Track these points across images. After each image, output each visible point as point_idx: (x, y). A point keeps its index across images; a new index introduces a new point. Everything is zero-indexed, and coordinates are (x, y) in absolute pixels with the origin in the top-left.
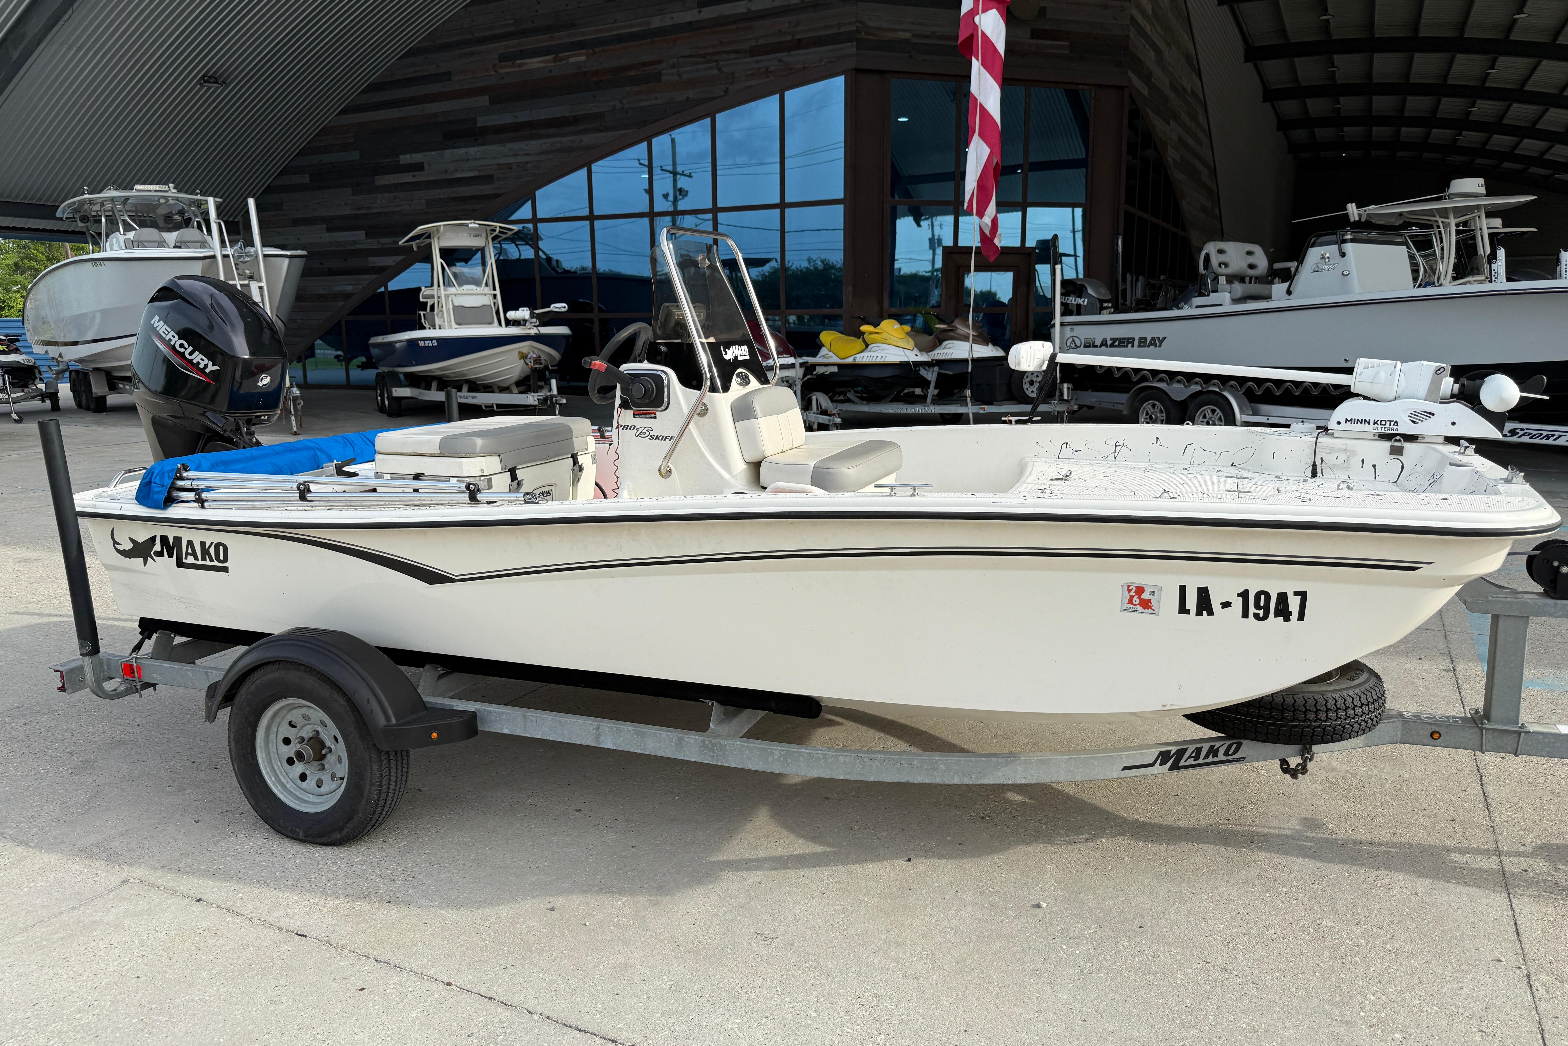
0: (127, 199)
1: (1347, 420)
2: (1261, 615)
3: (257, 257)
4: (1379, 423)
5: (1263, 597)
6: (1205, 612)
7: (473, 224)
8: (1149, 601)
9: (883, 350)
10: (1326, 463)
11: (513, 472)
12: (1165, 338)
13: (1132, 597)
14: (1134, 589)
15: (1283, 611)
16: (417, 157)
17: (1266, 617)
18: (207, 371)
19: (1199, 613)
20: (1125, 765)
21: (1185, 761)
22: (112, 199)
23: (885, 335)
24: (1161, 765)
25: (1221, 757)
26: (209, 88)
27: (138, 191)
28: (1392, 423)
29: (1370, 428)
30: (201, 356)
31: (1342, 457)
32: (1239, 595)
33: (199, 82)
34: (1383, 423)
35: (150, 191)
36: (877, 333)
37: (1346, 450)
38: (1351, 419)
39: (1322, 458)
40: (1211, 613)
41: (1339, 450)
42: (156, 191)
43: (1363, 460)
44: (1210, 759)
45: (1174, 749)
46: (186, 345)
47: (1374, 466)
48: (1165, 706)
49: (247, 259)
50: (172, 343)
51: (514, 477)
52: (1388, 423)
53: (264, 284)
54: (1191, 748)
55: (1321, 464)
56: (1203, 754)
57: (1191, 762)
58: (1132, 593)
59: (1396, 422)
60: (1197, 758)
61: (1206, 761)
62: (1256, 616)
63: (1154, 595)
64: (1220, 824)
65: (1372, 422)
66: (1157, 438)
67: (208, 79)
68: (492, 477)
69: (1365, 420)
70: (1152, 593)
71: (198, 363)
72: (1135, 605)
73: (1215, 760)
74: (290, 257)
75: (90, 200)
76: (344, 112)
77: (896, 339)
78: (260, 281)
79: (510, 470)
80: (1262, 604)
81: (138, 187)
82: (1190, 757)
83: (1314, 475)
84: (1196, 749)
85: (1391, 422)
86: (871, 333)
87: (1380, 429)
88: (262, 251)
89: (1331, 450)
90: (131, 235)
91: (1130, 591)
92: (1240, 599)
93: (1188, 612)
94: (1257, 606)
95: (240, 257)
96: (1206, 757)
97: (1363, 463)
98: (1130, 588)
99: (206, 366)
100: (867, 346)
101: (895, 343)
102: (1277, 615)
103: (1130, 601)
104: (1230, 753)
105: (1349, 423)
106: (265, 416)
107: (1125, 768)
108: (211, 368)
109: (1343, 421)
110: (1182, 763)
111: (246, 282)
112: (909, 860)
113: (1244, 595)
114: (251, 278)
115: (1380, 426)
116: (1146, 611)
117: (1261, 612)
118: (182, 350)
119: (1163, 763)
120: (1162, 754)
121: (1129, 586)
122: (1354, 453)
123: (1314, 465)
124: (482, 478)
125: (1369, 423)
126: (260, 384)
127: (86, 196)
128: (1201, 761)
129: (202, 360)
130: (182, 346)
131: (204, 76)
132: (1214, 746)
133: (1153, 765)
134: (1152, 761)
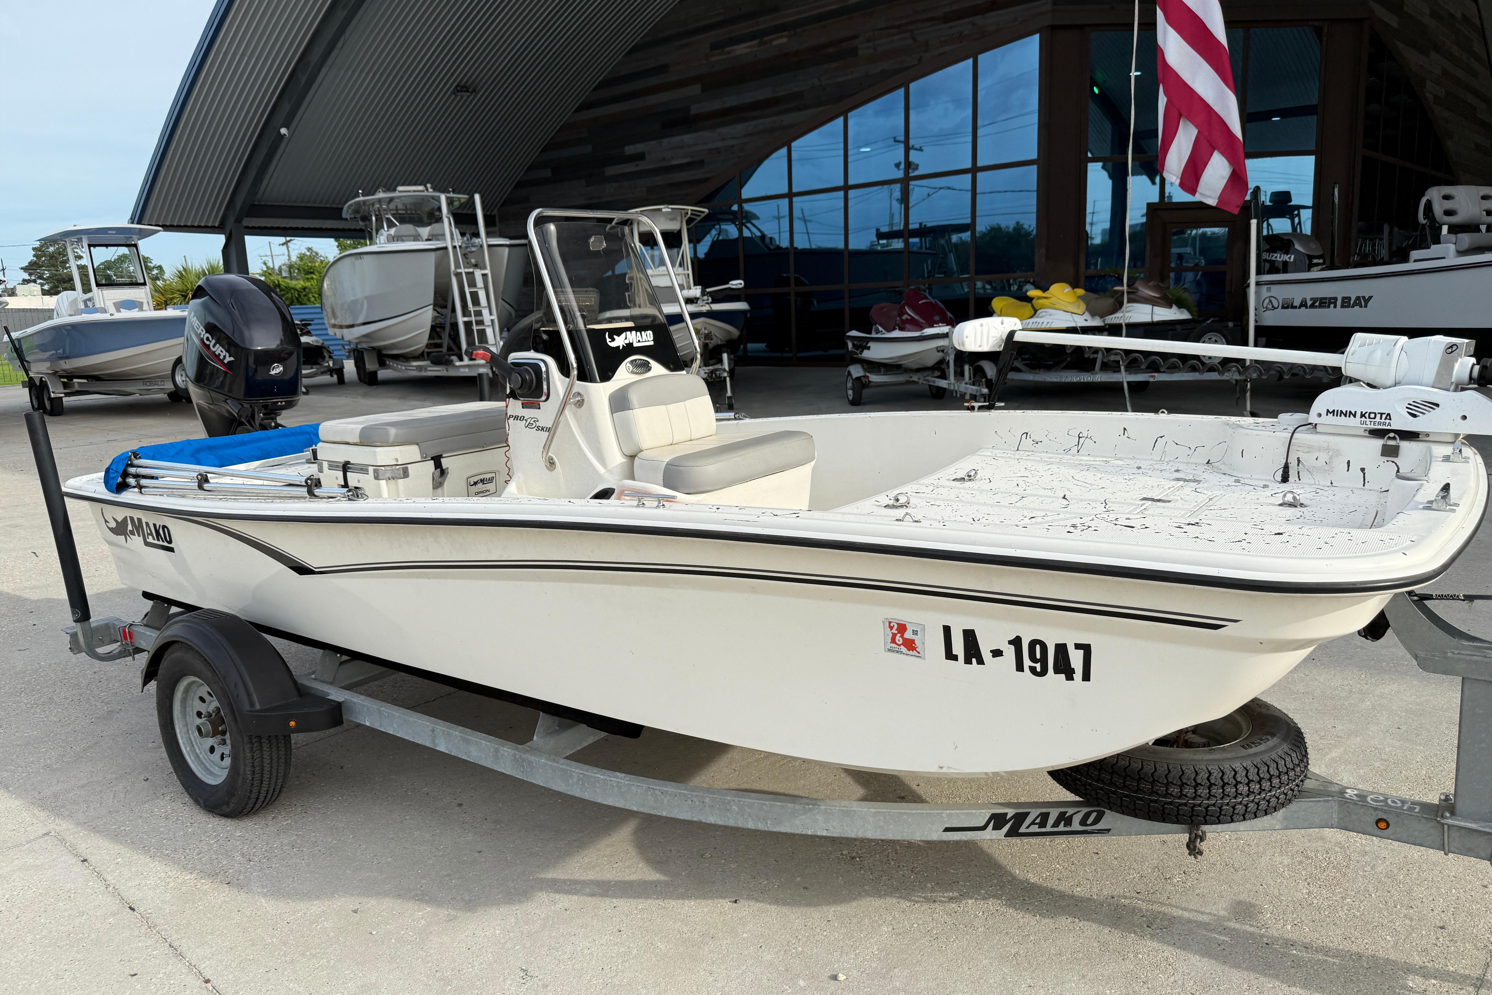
0: (391, 200)
1: (1328, 411)
2: (1039, 669)
3: (482, 246)
4: (1367, 415)
5: (1038, 647)
6: (974, 660)
7: (666, 209)
8: (913, 641)
9: (1050, 315)
10: (1303, 465)
11: (437, 460)
12: (1370, 298)
13: (894, 635)
14: (896, 626)
15: (1064, 668)
16: (639, 148)
17: (1043, 672)
18: (226, 361)
19: (968, 661)
20: (948, 826)
21: (1028, 827)
22: (380, 201)
24: (994, 828)
25: (1076, 826)
26: (462, 97)
27: (400, 192)
28: (1384, 416)
29: (1356, 421)
30: (221, 348)
31: (1324, 457)
32: (1010, 642)
33: (453, 93)
34: (1372, 416)
35: (409, 191)
36: (1045, 298)
37: (1327, 449)
38: (1334, 411)
39: (1298, 458)
40: (981, 662)
41: (1320, 449)
42: (414, 191)
43: (1349, 462)
44: (1061, 828)
45: (1011, 812)
46: (210, 339)
47: (1363, 470)
48: (941, 768)
49: (473, 249)
50: (202, 337)
51: (438, 465)
52: (1378, 416)
53: (487, 271)
54: (1034, 813)
55: (1298, 465)
56: (1051, 821)
57: (1035, 829)
58: (894, 631)
59: (1389, 415)
60: (1043, 824)
61: (1055, 829)
62: (1033, 670)
63: (916, 634)
64: (1125, 898)
65: (1358, 415)
66: (1125, 429)
67: (462, 88)
68: (409, 466)
69: (1350, 412)
70: (915, 632)
71: (219, 355)
72: (899, 645)
73: (1067, 829)
74: (509, 246)
75: (364, 202)
76: (578, 110)
77: (1065, 304)
78: (485, 268)
79: (432, 459)
80: (1038, 656)
81: (400, 188)
82: (1033, 823)
83: (1285, 479)
84: (1041, 814)
85: (1382, 414)
86: (1040, 298)
87: (1368, 423)
88: (487, 241)
89: (1310, 448)
90: (392, 231)
91: (891, 628)
92: (1012, 647)
93: (955, 658)
94: (1032, 657)
95: (467, 247)
96: (1056, 824)
97: (1349, 466)
98: (892, 625)
99: (225, 357)
100: (1036, 311)
102: (1057, 671)
103: (893, 641)
104: (1089, 822)
105: (1330, 415)
106: (281, 402)
107: (947, 830)
108: (228, 359)
109: (1324, 413)
110: (1023, 830)
111: (471, 270)
112: (736, 902)
113: (1016, 642)
114: (476, 266)
115: (1368, 420)
116: (911, 652)
117: (1038, 666)
118: (208, 343)
119: (996, 827)
120: (993, 816)
121: (890, 623)
122: (1337, 453)
123: (1286, 468)
124: (397, 467)
125: (1355, 416)
126: (273, 372)
127: (361, 198)
128: (1048, 829)
129: (222, 351)
130: (208, 339)
131: (457, 86)
132: (1066, 812)
133: (984, 828)
134: (982, 824)
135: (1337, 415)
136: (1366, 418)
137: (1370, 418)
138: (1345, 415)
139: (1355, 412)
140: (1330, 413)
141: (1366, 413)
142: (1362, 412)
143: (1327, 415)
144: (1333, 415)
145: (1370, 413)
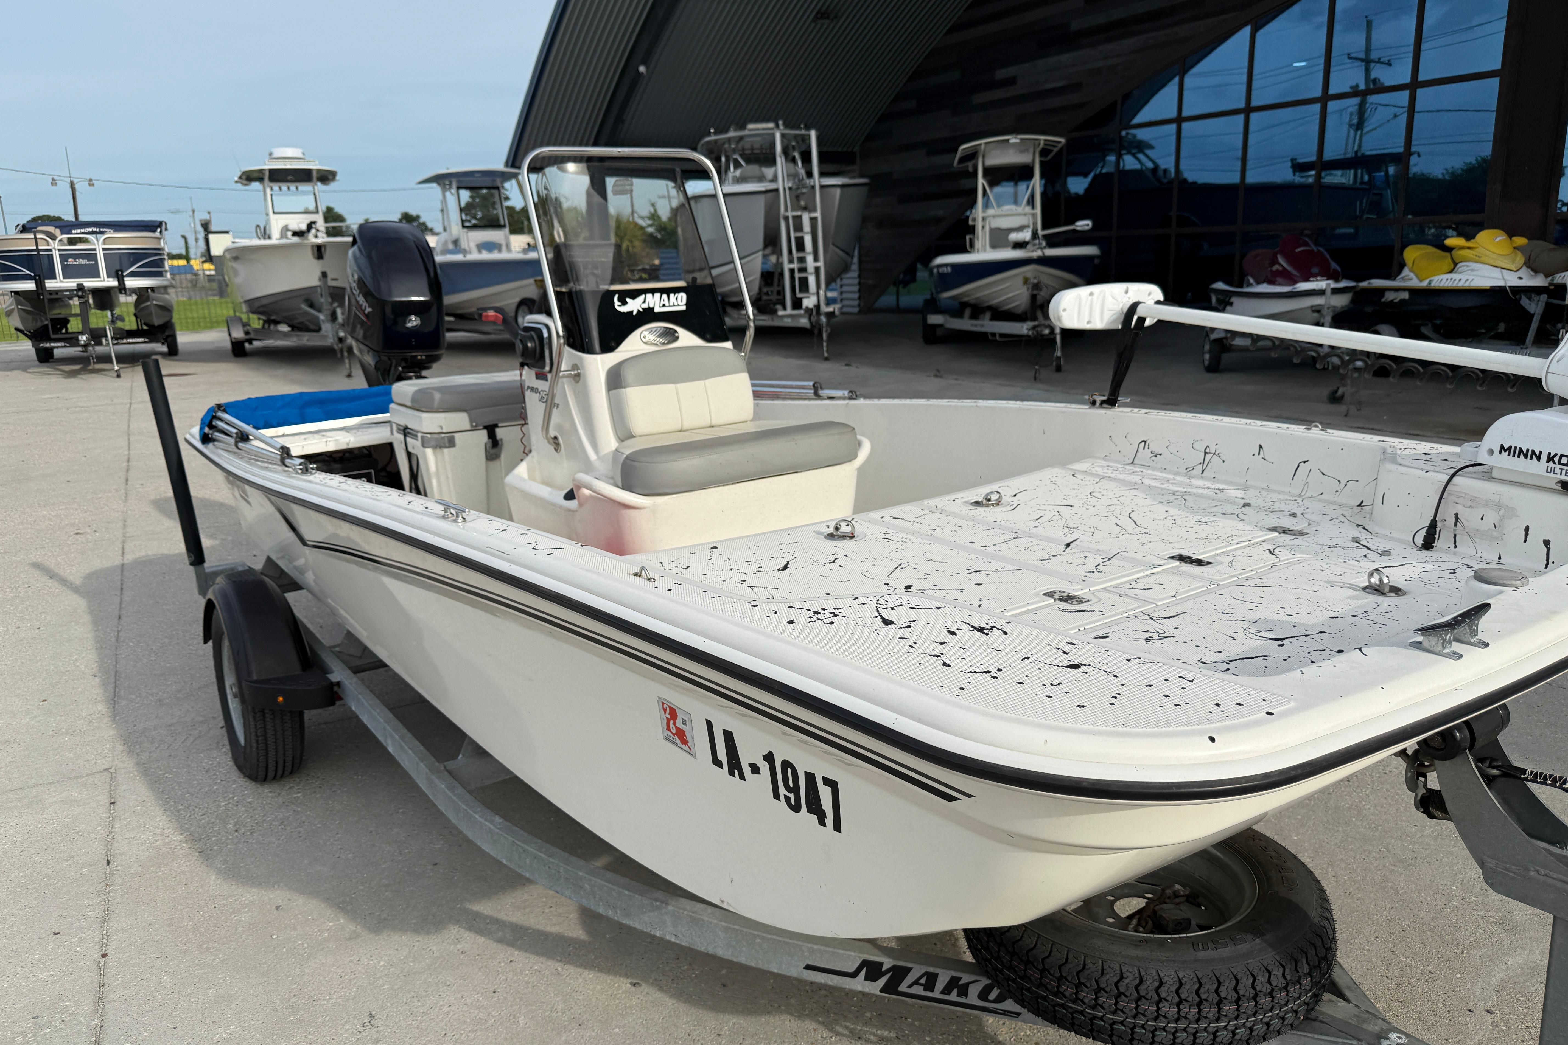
0: (741, 138)
1: (1502, 447)
2: (793, 801)
3: (813, 187)
4: (1556, 459)
5: (790, 771)
6: (736, 772)
7: (1014, 139)
8: (684, 733)
9: (1472, 270)
10: (1463, 526)
11: (491, 430)
13: (668, 721)
14: (668, 711)
15: (816, 807)
16: (1010, 71)
17: (798, 807)
18: (366, 312)
19: (731, 772)
20: (810, 963)
21: (910, 986)
22: (729, 140)
23: (1480, 250)
24: (867, 978)
25: (973, 997)
26: (823, 25)
27: (752, 130)
29: (1538, 468)
30: (363, 298)
31: (1492, 517)
32: (764, 758)
33: (814, 20)
34: (1564, 461)
35: (758, 129)
36: (1469, 248)
37: (1498, 506)
38: (1510, 448)
39: (1456, 515)
40: (742, 776)
41: (1487, 504)
42: (764, 129)
43: (1527, 529)
44: (953, 996)
45: (887, 963)
47: (1547, 543)
49: (804, 190)
51: (492, 435)
53: (818, 214)
54: (918, 970)
55: (1456, 525)
56: (940, 985)
57: (918, 990)
58: (668, 716)
60: (929, 987)
61: (946, 997)
62: (788, 801)
63: (685, 724)
65: (1544, 457)
66: (1261, 447)
67: (822, 15)
69: (1533, 452)
70: (684, 722)
72: (674, 734)
73: (961, 1000)
74: (842, 186)
75: (716, 141)
76: (949, 32)
77: (1495, 256)
78: (815, 210)
79: (485, 427)
80: (791, 783)
81: (751, 126)
82: (916, 983)
83: (1428, 544)
84: (926, 973)
86: (1462, 248)
87: (1558, 471)
88: (819, 182)
89: (1473, 502)
90: (738, 173)
91: (665, 712)
92: (767, 765)
93: (720, 764)
94: (786, 784)
95: (798, 189)
96: (947, 990)
97: (1527, 534)
98: (665, 707)
99: (366, 308)
100: (1455, 264)
101: (1492, 262)
102: (809, 809)
103: (668, 727)
104: (990, 997)
105: (1505, 454)
107: (808, 967)
108: (368, 310)
109: (1497, 449)
110: (903, 988)
111: (799, 213)
112: (634, 985)
113: (770, 759)
114: (805, 209)
115: (1558, 466)
116: (683, 746)
117: (792, 797)
119: (870, 978)
120: (865, 963)
121: (663, 704)
122: (1507, 512)
123: (1433, 526)
124: (443, 435)
125: (1539, 458)
126: (409, 325)
127: (713, 138)
128: (936, 994)
129: (363, 301)
131: (818, 13)
132: (960, 979)
133: (854, 975)
134: (851, 969)
135: (1514, 456)
136: (1554, 463)
137: (1560, 464)
138: (1526, 456)
139: (1541, 452)
140: (1505, 451)
141: (1556, 455)
142: (1549, 454)
143: (1500, 453)
144: (1509, 455)
145: (1562, 456)
